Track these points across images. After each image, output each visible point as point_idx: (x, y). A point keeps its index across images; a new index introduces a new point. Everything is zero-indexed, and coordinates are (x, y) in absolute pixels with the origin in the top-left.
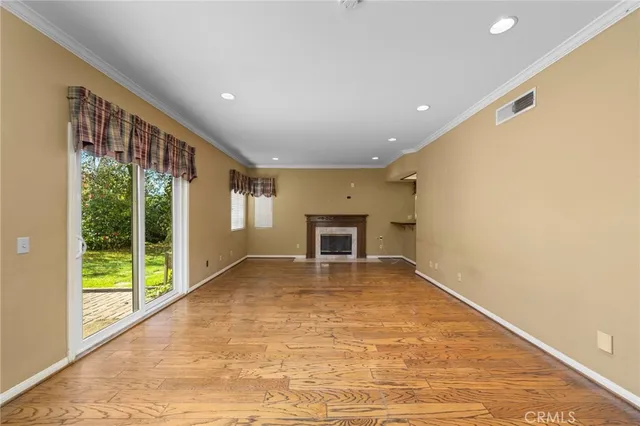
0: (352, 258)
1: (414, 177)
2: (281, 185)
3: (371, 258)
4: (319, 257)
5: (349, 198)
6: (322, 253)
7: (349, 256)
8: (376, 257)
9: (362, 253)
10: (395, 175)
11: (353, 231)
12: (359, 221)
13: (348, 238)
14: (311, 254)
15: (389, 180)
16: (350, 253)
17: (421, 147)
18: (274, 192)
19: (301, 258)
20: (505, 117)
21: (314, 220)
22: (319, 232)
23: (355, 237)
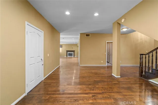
2: (63, 46)
4: (68, 56)
5: (72, 48)
8: (76, 56)
9: (74, 56)
11: (73, 53)
12: (74, 51)
13: (72, 54)
14: (67, 56)
16: (72, 56)
18: (62, 47)
19: (65, 56)
21: (67, 51)
22: (68, 53)
23: (73, 54)
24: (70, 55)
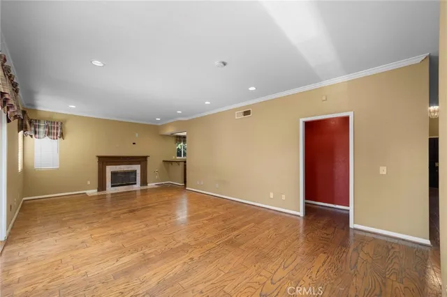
0: (137, 187)
1: (184, 134)
2: (68, 126)
3: (151, 185)
4: (110, 190)
5: (134, 143)
6: (112, 186)
7: (134, 186)
8: (154, 184)
9: (144, 182)
10: (170, 131)
11: (137, 168)
12: (142, 160)
13: (135, 172)
14: (102, 187)
15: (162, 134)
16: (135, 184)
17: (191, 118)
18: (62, 135)
19: (93, 192)
20: (239, 116)
21: (104, 161)
22: (110, 169)
23: (139, 172)
24: (122, 179)
